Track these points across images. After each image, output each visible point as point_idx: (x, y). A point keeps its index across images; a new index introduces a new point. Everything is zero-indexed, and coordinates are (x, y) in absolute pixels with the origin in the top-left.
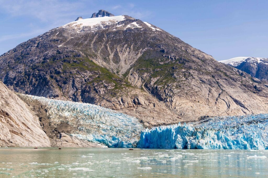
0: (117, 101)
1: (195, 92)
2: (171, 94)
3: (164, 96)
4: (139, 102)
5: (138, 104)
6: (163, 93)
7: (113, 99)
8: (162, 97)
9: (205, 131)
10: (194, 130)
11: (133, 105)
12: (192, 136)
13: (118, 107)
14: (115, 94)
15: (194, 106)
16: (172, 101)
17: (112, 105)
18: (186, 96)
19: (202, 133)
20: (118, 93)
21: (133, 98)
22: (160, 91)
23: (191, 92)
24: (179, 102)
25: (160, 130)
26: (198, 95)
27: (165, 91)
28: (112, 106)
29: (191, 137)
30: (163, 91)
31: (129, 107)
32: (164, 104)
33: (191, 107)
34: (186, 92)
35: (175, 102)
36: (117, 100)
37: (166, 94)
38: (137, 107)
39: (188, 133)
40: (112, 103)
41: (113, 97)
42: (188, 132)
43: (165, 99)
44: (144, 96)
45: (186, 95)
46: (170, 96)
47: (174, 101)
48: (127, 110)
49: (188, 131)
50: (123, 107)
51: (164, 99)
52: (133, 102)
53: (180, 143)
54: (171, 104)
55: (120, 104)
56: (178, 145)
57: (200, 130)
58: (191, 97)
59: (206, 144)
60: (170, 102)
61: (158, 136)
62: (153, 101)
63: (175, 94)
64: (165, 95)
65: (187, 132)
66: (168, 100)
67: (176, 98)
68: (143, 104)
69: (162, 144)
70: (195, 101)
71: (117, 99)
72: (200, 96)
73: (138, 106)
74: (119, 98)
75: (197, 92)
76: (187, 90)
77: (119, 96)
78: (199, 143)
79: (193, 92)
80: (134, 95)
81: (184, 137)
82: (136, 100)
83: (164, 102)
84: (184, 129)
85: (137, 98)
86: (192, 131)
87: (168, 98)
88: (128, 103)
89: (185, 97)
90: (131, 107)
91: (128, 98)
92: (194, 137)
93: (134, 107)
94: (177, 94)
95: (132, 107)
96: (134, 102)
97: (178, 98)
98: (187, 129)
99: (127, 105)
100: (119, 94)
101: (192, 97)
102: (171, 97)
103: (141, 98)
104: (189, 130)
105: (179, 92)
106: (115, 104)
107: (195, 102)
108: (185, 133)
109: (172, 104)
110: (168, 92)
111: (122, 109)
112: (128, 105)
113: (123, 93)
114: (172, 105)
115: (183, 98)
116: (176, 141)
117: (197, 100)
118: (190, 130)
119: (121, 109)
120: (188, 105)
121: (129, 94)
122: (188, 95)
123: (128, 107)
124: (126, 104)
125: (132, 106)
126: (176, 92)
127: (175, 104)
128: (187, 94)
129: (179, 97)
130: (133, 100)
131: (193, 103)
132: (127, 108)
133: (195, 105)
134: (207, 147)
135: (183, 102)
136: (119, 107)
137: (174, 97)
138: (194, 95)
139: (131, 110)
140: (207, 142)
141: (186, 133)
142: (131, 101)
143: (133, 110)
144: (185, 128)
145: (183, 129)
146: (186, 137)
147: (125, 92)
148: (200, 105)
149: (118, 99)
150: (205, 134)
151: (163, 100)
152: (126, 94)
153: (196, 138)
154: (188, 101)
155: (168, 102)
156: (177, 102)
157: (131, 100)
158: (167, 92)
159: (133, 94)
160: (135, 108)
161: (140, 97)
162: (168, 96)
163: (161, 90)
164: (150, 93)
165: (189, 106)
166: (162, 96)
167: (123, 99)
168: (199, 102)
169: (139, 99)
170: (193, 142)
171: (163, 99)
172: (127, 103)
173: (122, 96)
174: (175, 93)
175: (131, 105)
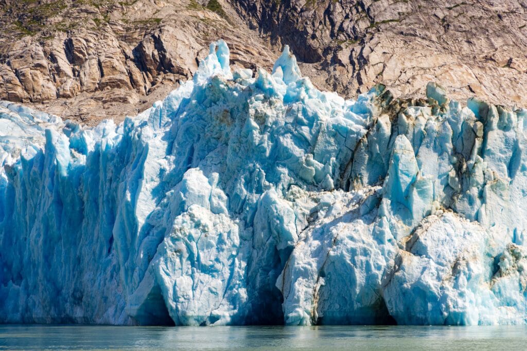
0: (42, 53)
1: (491, 18)
2: (363, 25)
3: (322, 38)
4: (164, 56)
5: (159, 70)
6: (317, 24)
7: (18, 47)
8: (314, 43)
9: (487, 127)
10: (364, 111)
11: (130, 74)
12: (338, 187)
13: (45, 85)
14: (38, 19)
15: (485, 83)
16: (363, 61)
17: (12, 75)
18: (439, 38)
19: (449, 146)
20: (55, 13)
21: (136, 36)
22: (305, 14)
23: (470, 14)
24: (403, 63)
25: (78, 146)
26: (509, 32)
27: (328, 12)
28: (9, 81)
29: (326, 197)
30: (321, 13)
31: (107, 84)
32: (323, 77)
33: (466, 91)
34: (441, 16)
35: (381, 65)
36: (40, 48)
37: (337, 28)
38: (153, 84)
39: (298, 151)
40: (9, 64)
41: (20, 36)
42: (300, 141)
43: (327, 50)
44: (197, 28)
45: (442, 32)
46: (356, 38)
47: (374, 58)
48: (93, 102)
49: (305, 130)
50: (70, 84)
51: (320, 51)
52: (132, 57)
53: (206, 258)
54: (359, 74)
55: (58, 69)
56: (184, 282)
57: (427, 110)
58: (469, 42)
59: (496, 269)
60: (350, 68)
61: (59, 202)
62: (247, 52)
63: (383, 26)
64: (328, 32)
65: (287, 141)
66: (344, 56)
67: (385, 42)
68: (186, 68)
69: (86, 277)
70: (488, 59)
71: (42, 44)
72: (520, 35)
73: (160, 79)
74: (52, 37)
75: (500, 16)
76: (448, 5)
77: (59, 27)
78: (412, 262)
79: (479, 15)
80: (141, 22)
81: (255, 198)
82: (150, 49)
83: (323, 69)
84: (257, 104)
85: (153, 36)
86: (339, 132)
87: (343, 45)
88: (100, 64)
89: (434, 38)
90: (117, 84)
91: (105, 37)
92: (363, 190)
93: (134, 83)
94: (395, 23)
95: (126, 84)
96: (140, 59)
97: (399, 42)
98: (289, 112)
99: (97, 74)
100: (61, 19)
101: (474, 40)
102: (358, 39)
103: (179, 34)
104: (313, 120)
105: (402, 16)
106: (28, 71)
107: (490, 64)
108: (268, 146)
109: (362, 73)
110: (347, 17)
111: (65, 96)
112: (102, 75)
113: (84, 15)
114: (360, 83)
115: (426, 43)
116: (167, 241)
117: (499, 56)
118: (326, 119)
119: (58, 96)
120: (453, 81)
121: (116, 15)
122: (452, 32)
123: (101, 87)
124: (91, 71)
125: (126, 78)
126: (388, 17)
127: (381, 74)
128: (447, 27)
129: (401, 37)
130: (135, 51)
131: (477, 71)
132: (96, 89)
133: (486, 81)
134: (509, 303)
135: (425, 65)
136: (51, 84)
137: (375, 40)
138: (484, 30)
139: (115, 100)
140: (509, 241)
141: (277, 145)
142: (123, 52)
143: (125, 100)
144: (269, 96)
145: (246, 107)
146: (275, 194)
147: (93, 9)
148: (513, 81)
149: (49, 42)
150: (482, 152)
151: (319, 59)
152: (101, 17)
153: (386, 203)
154: (449, 59)
155: (339, 68)
156: (391, 65)
157: (119, 50)
158: (338, 19)
159: (138, 16)
160: (139, 91)
161: (171, 29)
162: (342, 37)
163: (307, 10)
164: (252, 27)
165: (458, 85)
166: (314, 37)
167: (76, 44)
168: (509, 64)
169: (164, 38)
170: (353, 252)
171: (316, 50)
172: (95, 62)
173: (73, 26)
174: (384, 22)
175: (118, 76)
